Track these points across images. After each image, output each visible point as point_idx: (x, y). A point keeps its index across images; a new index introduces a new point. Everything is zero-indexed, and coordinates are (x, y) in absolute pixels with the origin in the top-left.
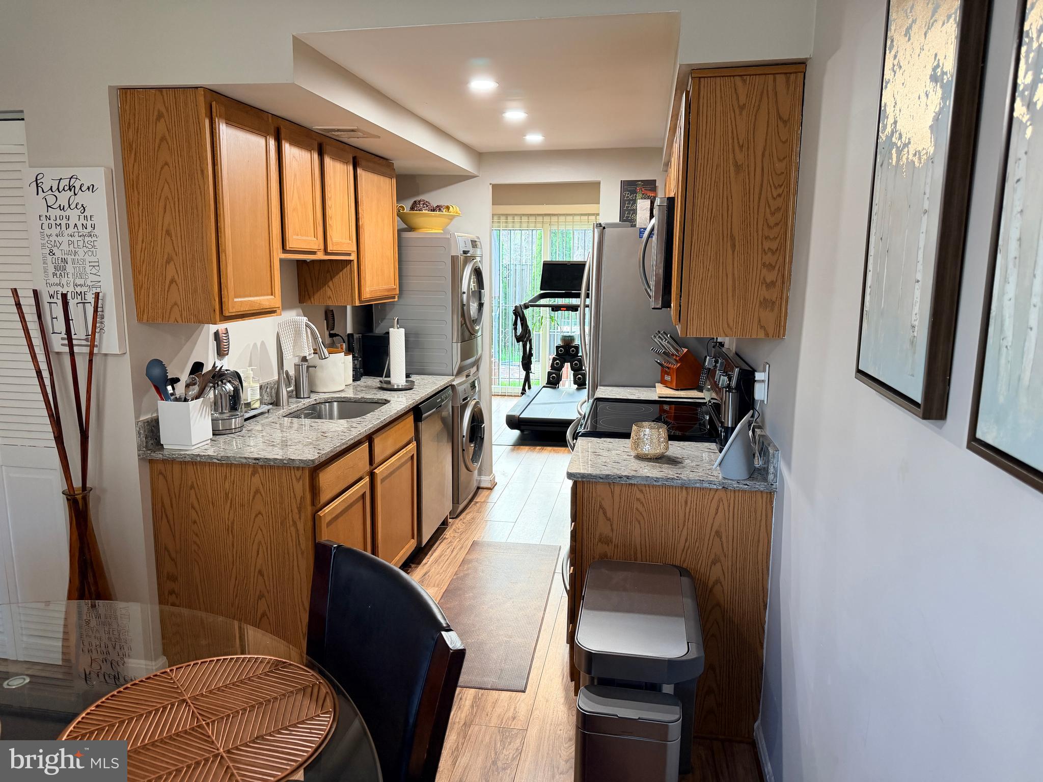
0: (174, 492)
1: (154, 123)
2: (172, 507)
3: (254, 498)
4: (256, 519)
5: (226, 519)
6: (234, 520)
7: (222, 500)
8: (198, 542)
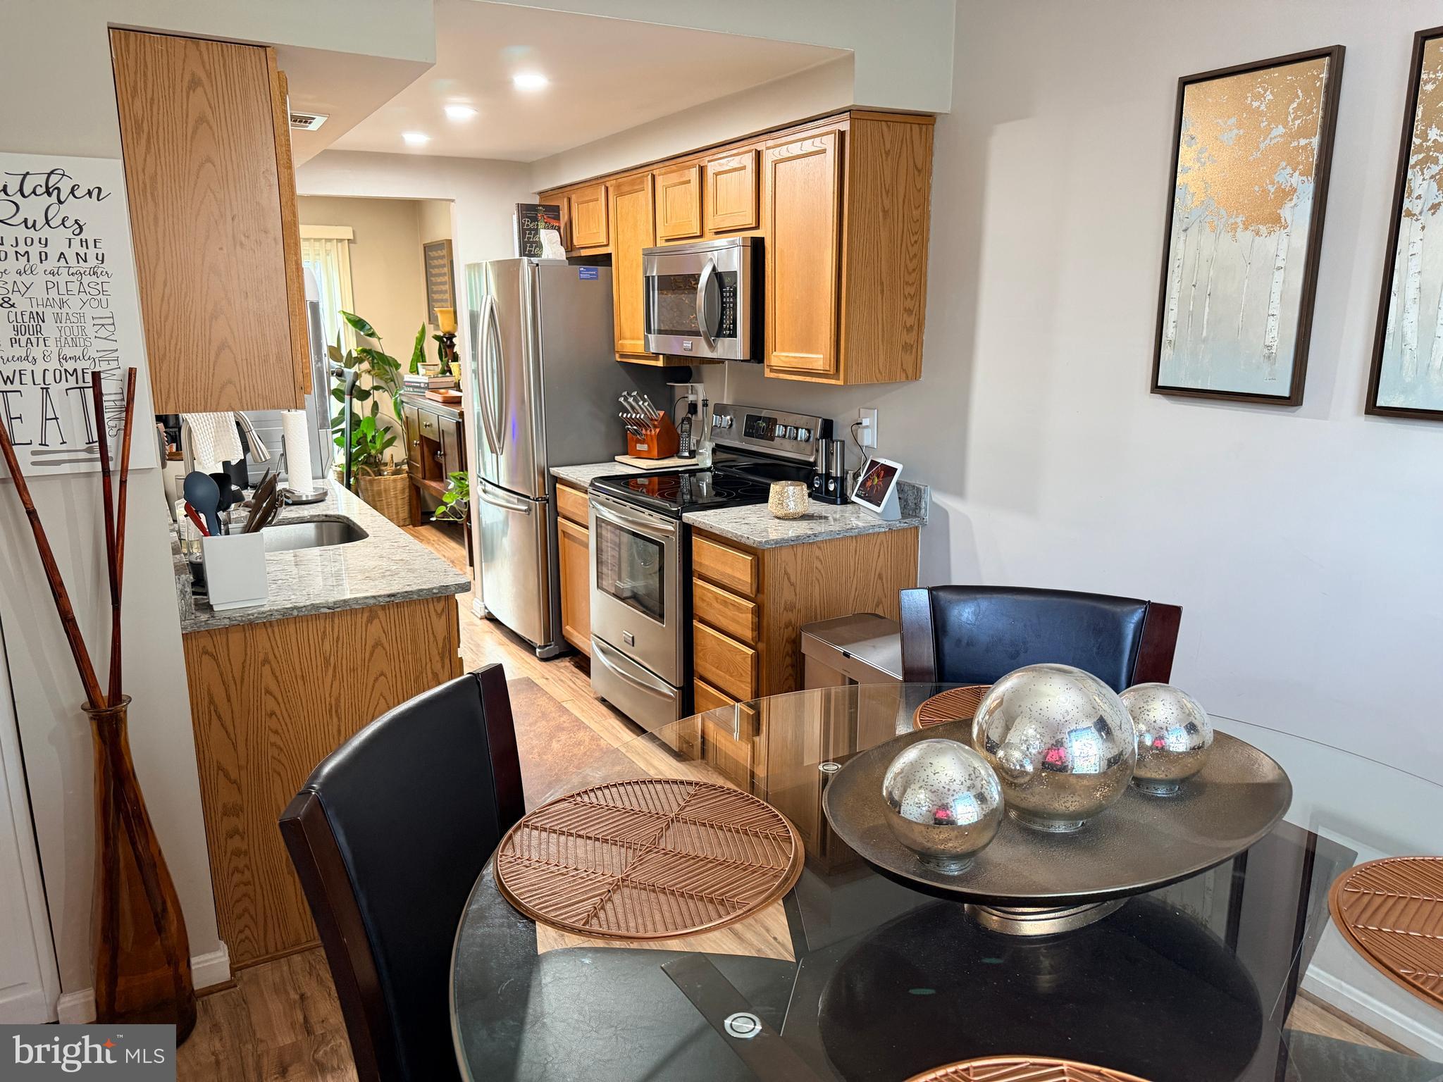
0: (233, 677)
1: (184, 94)
2: (229, 700)
3: (372, 654)
4: (377, 685)
5: (327, 695)
6: (340, 694)
7: (319, 668)
8: (280, 743)
